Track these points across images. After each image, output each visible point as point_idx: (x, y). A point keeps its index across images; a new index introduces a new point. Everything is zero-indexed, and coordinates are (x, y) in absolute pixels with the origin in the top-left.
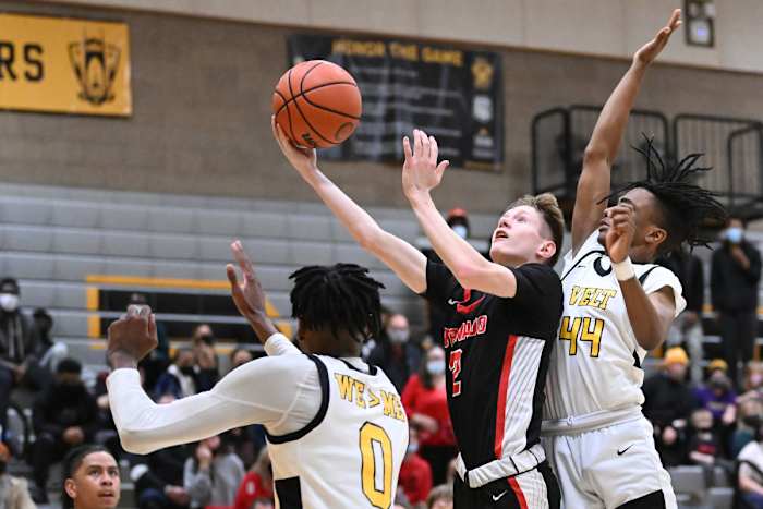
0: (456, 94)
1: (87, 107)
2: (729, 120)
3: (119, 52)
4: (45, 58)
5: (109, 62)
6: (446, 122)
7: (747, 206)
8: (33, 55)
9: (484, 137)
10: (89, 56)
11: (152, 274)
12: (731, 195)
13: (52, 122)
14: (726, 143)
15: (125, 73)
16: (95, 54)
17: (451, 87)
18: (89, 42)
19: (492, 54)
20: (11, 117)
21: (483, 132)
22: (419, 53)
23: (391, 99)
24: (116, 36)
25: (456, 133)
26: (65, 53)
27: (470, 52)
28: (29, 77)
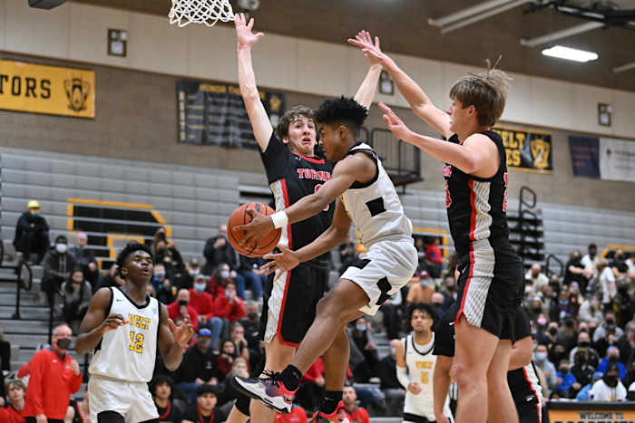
1: (72, 113)
3: (90, 86)
4: (52, 87)
5: (84, 90)
7: (407, 176)
8: (46, 85)
10: (74, 87)
11: (101, 198)
12: (400, 170)
13: (52, 119)
15: (92, 97)
16: (78, 86)
18: (74, 80)
19: (281, 94)
20: (32, 116)
23: (228, 115)
24: (89, 77)
26: (62, 85)
27: (269, 93)
28: (43, 96)
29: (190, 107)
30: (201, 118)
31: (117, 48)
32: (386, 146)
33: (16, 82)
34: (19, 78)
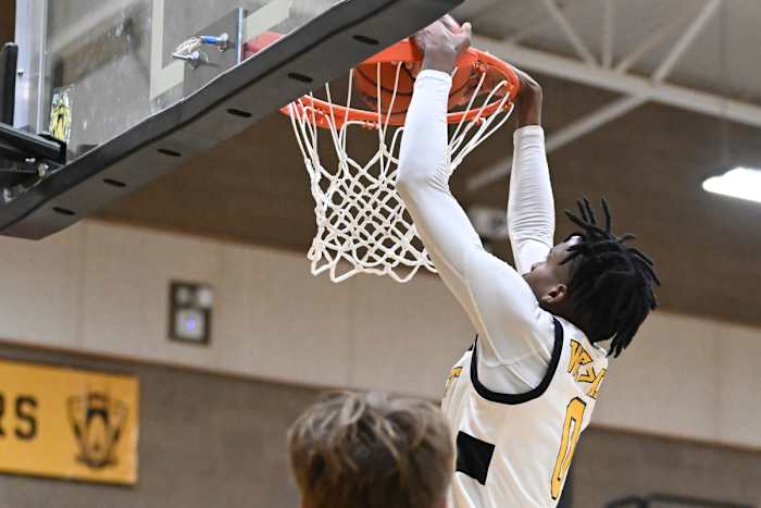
1: (84, 472)
3: (126, 410)
4: (41, 414)
5: (114, 420)
8: (26, 408)
10: (91, 413)
15: (131, 437)
16: (98, 410)
18: (92, 396)
24: (124, 392)
26: (63, 410)
28: (19, 434)
31: (190, 325)
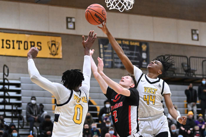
0: (138, 52)
1: (52, 56)
2: (202, 58)
3: (59, 43)
4: (42, 45)
5: (57, 46)
6: (136, 59)
8: (39, 44)
9: (145, 62)
10: (52, 44)
12: (203, 75)
13: (43, 60)
14: (201, 63)
15: (61, 48)
16: (54, 44)
17: (137, 51)
18: (52, 41)
19: (146, 43)
21: (144, 61)
22: (129, 43)
24: (59, 40)
25: (138, 61)
26: (47, 44)
27: (141, 43)
29: (105, 51)
30: (110, 56)
31: (71, 26)
32: (197, 65)
33: (26, 43)
34: (27, 42)
